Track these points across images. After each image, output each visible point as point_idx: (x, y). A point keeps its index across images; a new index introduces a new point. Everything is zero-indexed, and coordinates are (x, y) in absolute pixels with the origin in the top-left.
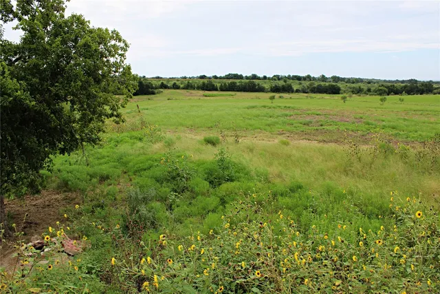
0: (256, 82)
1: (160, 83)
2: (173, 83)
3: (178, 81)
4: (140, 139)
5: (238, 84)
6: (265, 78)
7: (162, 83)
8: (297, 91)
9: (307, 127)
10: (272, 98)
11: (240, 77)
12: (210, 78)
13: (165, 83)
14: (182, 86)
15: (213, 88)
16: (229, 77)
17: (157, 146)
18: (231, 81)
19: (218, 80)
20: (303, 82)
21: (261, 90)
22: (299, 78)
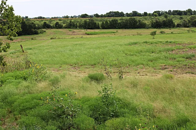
0: (137, 18)
1: (42, 23)
2: (55, 22)
3: (60, 20)
4: (25, 79)
5: (119, 21)
6: (145, 14)
7: (45, 23)
8: (179, 26)
9: (190, 61)
10: (154, 34)
11: (121, 14)
12: (91, 17)
13: (47, 22)
14: (64, 25)
15: (95, 26)
16: (110, 15)
17: (42, 85)
18: (112, 18)
19: (99, 18)
20: (183, 16)
21: (142, 26)
22: (179, 13)
